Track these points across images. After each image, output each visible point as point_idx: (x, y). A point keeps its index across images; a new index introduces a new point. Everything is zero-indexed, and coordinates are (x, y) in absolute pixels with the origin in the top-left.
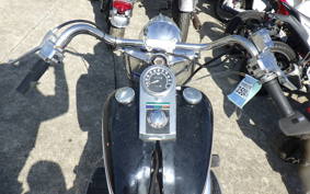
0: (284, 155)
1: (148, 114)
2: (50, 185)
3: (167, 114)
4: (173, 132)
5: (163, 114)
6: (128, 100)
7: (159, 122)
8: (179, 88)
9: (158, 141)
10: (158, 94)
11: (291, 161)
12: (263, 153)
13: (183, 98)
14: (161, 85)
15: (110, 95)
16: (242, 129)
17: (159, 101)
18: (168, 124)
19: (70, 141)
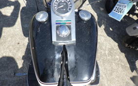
0: (127, 45)
1: (57, 28)
2: (9, 67)
3: (69, 28)
4: (74, 39)
5: (67, 28)
6: (44, 20)
7: (64, 33)
8: (77, 10)
9: (64, 45)
10: (63, 15)
11: (130, 47)
12: (117, 44)
13: (79, 17)
14: (65, 9)
15: (33, 17)
16: (106, 33)
17: (64, 19)
18: (70, 34)
19: (19, 43)
